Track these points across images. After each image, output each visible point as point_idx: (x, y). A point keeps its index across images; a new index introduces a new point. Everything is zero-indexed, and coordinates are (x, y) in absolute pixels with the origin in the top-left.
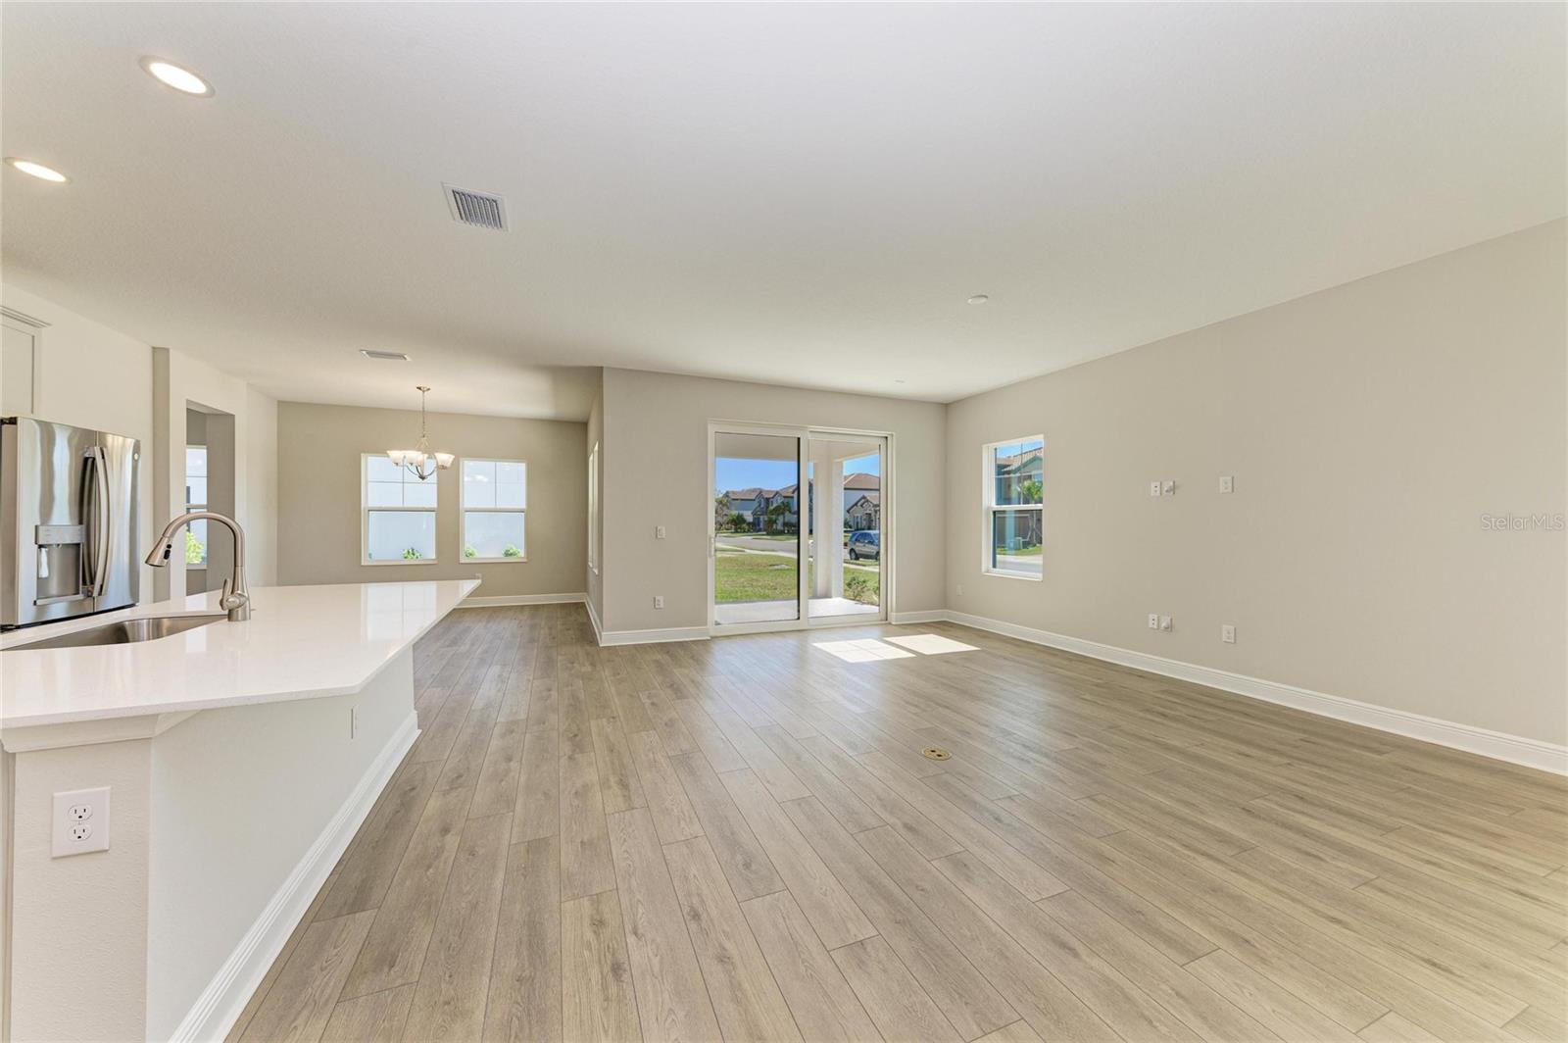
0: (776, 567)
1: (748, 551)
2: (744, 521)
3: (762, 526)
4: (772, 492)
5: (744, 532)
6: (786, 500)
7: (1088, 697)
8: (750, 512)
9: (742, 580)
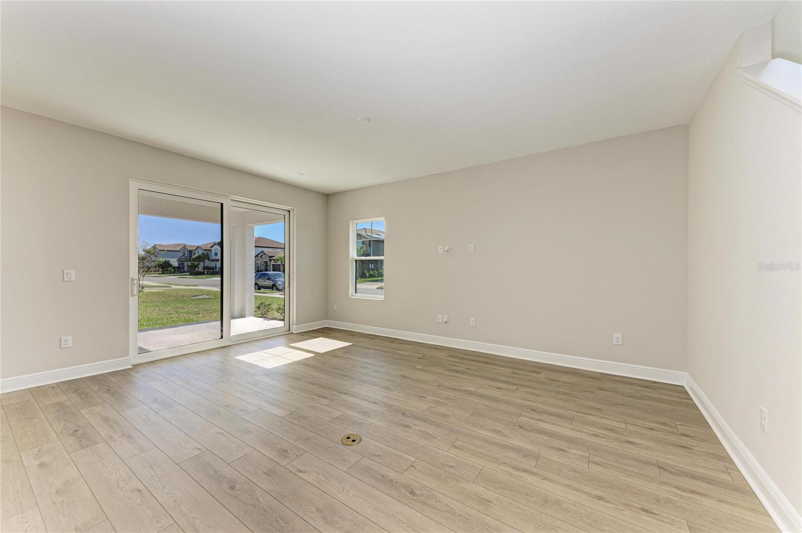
0: (199, 297)
1: (173, 287)
2: (170, 265)
3: (186, 269)
4: (194, 246)
5: (171, 273)
6: (205, 252)
7: (419, 367)
8: (175, 260)
9: (169, 308)
